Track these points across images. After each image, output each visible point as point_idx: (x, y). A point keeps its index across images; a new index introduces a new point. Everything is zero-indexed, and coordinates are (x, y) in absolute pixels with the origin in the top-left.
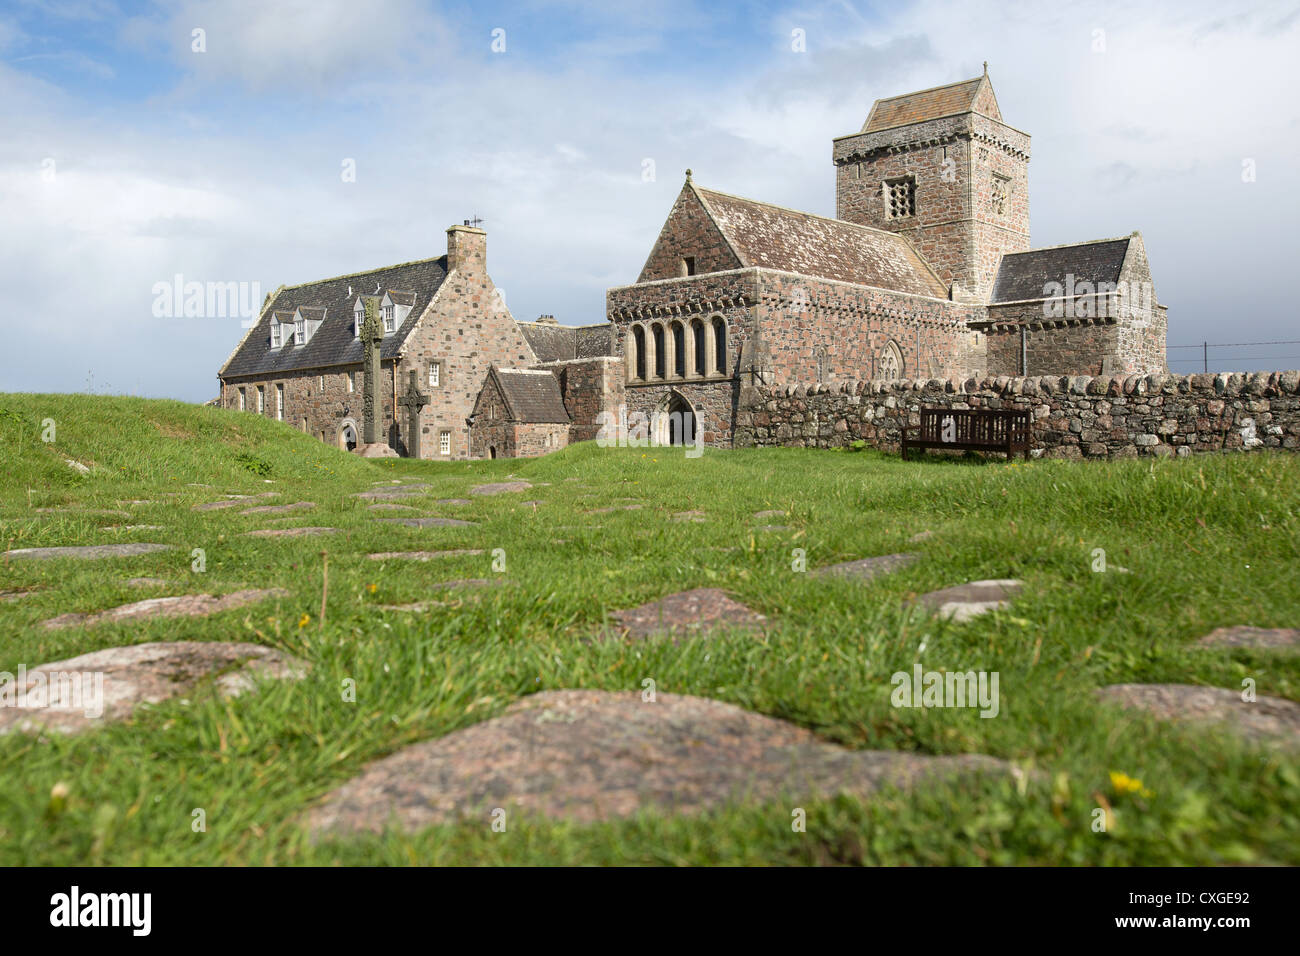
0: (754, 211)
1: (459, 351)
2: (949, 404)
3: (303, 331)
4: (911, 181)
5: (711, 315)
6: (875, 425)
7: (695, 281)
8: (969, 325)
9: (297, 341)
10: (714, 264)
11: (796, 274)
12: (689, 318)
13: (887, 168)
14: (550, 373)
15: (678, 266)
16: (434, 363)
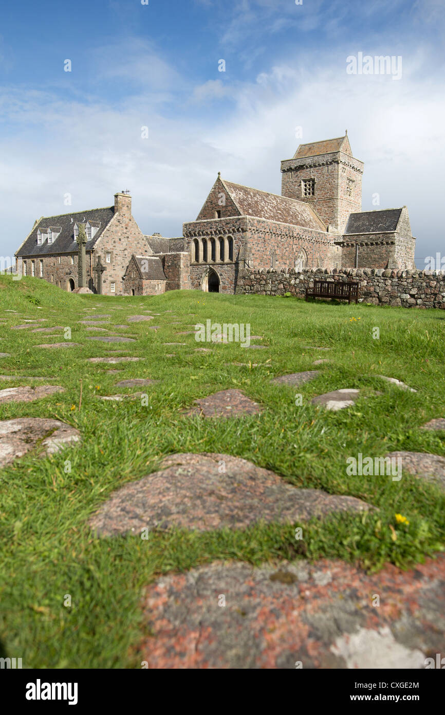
0: (247, 191)
1: (119, 248)
2: (326, 279)
3: (51, 237)
4: (313, 180)
5: (227, 235)
6: (295, 286)
7: (221, 221)
8: (335, 243)
9: (49, 241)
10: (229, 214)
11: (263, 219)
12: (218, 237)
13: (304, 174)
14: (158, 258)
15: (214, 214)
16: (108, 253)
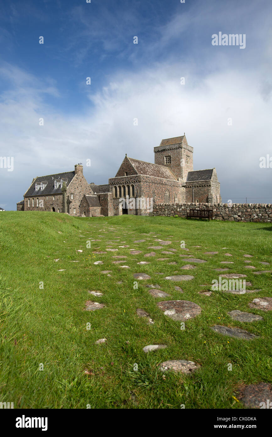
0: (139, 162)
1: (77, 191)
2: (195, 208)
3: (43, 187)
4: (170, 156)
5: (131, 184)
6: (180, 212)
7: (128, 177)
8: (182, 186)
9: (41, 189)
10: (132, 174)
11: (148, 176)
12: (126, 185)
13: (166, 153)
14: (96, 196)
15: (124, 174)
16: (72, 194)
